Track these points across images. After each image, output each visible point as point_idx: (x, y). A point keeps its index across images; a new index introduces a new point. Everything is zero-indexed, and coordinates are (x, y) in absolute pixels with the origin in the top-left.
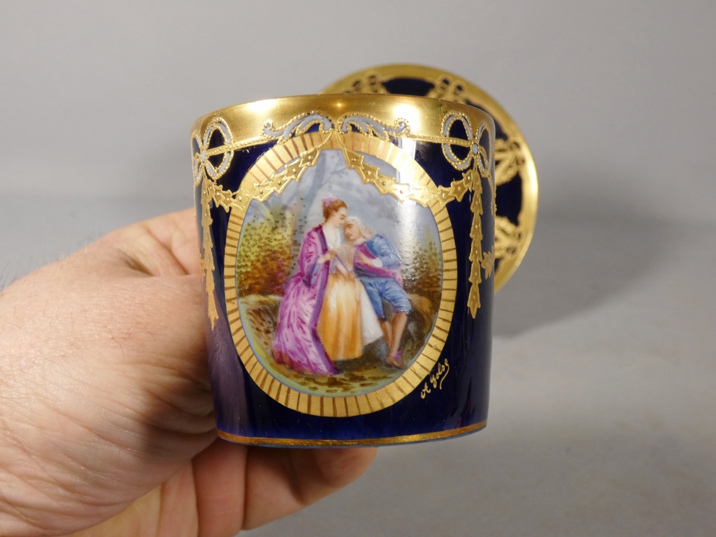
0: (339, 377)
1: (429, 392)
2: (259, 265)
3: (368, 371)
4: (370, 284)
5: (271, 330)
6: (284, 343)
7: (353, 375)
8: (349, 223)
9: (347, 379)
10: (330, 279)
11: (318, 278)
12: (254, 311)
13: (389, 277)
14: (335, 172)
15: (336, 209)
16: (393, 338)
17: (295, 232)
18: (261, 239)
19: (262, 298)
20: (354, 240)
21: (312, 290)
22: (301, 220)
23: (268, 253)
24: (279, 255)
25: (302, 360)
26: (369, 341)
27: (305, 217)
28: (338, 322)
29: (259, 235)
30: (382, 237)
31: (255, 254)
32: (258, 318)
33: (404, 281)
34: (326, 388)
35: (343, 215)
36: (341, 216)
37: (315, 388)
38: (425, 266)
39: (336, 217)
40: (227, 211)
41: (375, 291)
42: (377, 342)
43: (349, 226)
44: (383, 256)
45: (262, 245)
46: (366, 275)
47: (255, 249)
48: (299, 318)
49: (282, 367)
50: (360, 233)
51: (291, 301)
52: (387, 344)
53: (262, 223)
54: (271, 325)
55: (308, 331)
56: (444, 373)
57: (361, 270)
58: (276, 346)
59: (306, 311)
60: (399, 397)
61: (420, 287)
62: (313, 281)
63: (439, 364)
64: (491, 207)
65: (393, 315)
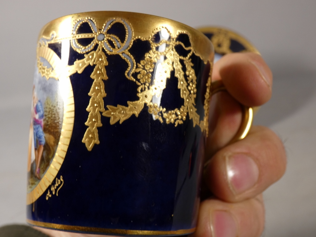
1: (50, 196)
4: (35, 129)
13: (39, 124)
16: (38, 161)
20: (34, 105)
26: (32, 161)
30: (40, 102)
41: (35, 133)
44: (39, 112)
46: (34, 124)
50: (35, 101)
52: (36, 164)
56: (59, 185)
61: (50, 129)
63: (57, 179)
64: (126, 74)
65: (39, 146)
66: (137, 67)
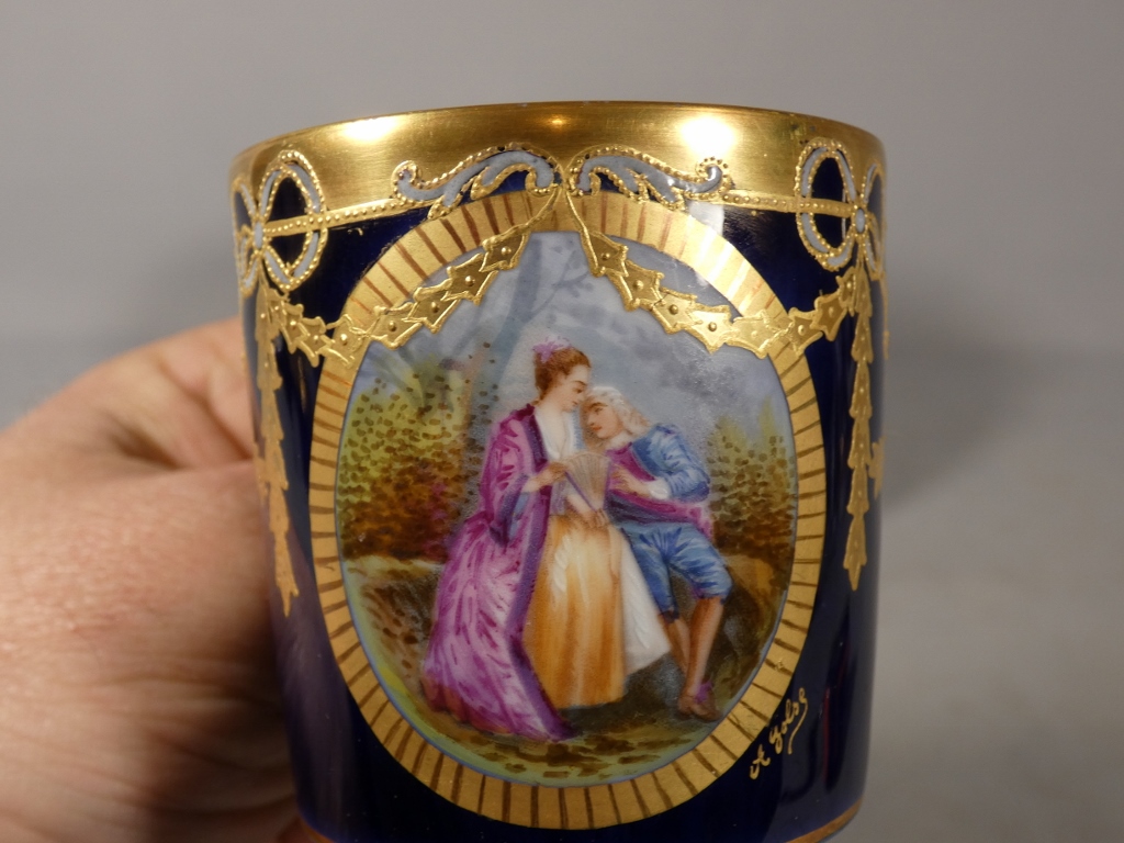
0: (572, 743)
2: (389, 490)
3: (638, 730)
4: (643, 539)
5: (419, 636)
6: (447, 666)
7: (604, 739)
8: (596, 401)
9: (591, 747)
10: (553, 527)
11: (524, 525)
12: (379, 591)
13: (684, 520)
14: (562, 285)
15: (566, 370)
16: (693, 655)
17: (470, 421)
18: (392, 432)
19: (399, 565)
20: (607, 439)
21: (510, 551)
22: (484, 394)
23: (410, 464)
24: (435, 471)
25: (491, 706)
26: (640, 664)
27: (495, 387)
28: (571, 623)
29: (389, 423)
30: (668, 432)
31: (380, 465)
32: (389, 607)
33: (717, 524)
34: (545, 767)
35: (582, 383)
36: (576, 386)
37: (519, 768)
38: (761, 490)
39: (565, 388)
40: (315, 363)
41: (652, 552)
42: (658, 664)
43: (595, 407)
44: (670, 473)
45: (396, 446)
46: (633, 518)
47: (380, 454)
48: (481, 612)
49: (443, 718)
50: (620, 423)
51: (463, 574)
52: (680, 670)
53: (396, 398)
54: (419, 626)
55: (502, 643)
56: (797, 719)
57: (621, 506)
58: (430, 672)
59: (497, 599)
60: (703, 780)
61: (752, 537)
62: (513, 530)
63: (788, 701)
65: (693, 603)
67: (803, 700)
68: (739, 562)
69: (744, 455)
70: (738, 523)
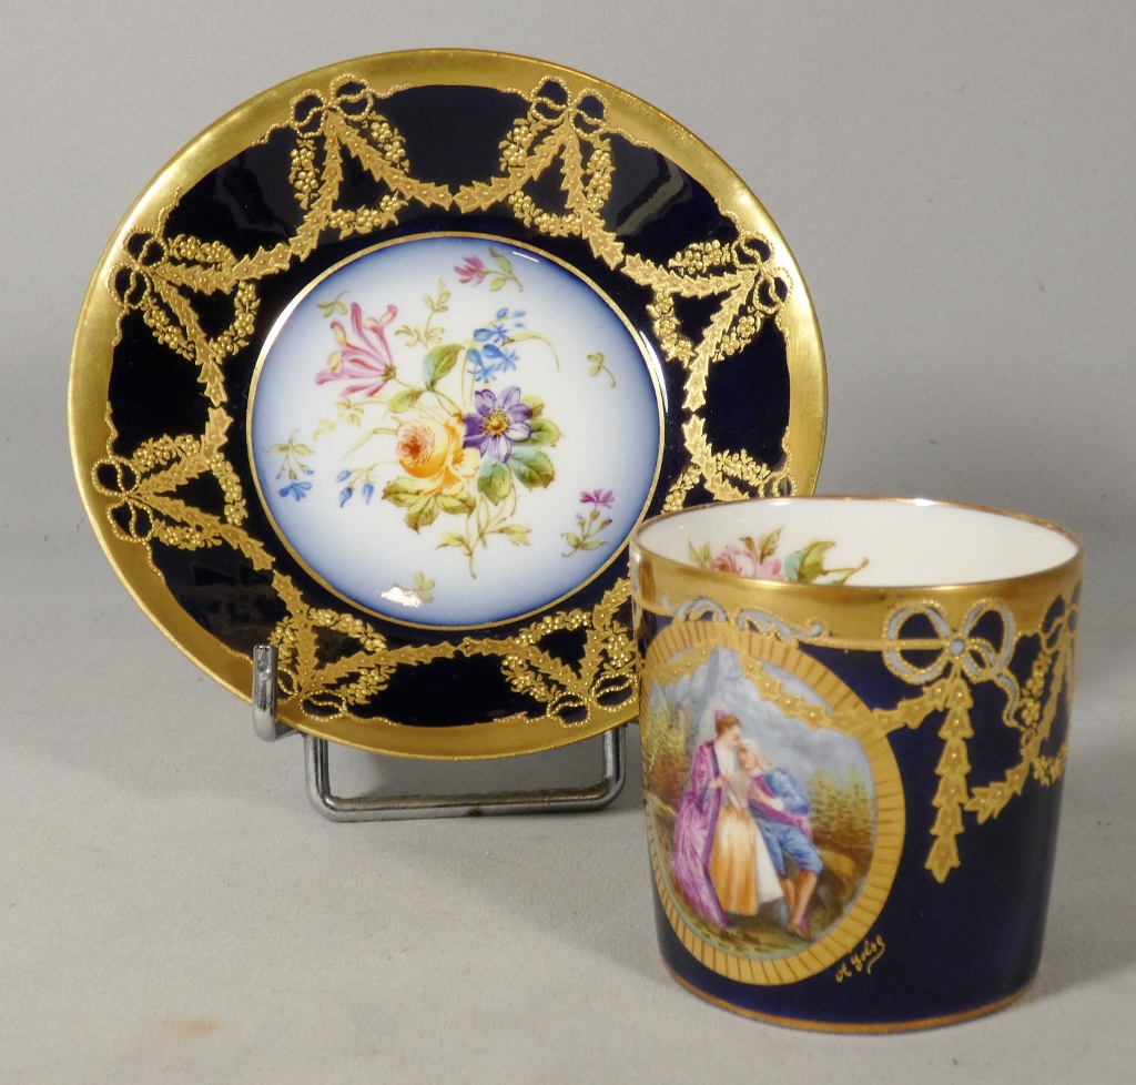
0: (732, 932)
1: (850, 974)
3: (765, 935)
4: (768, 829)
7: (746, 934)
8: (744, 747)
9: (740, 936)
10: (722, 811)
11: (709, 805)
13: (793, 824)
14: (727, 678)
15: (729, 726)
16: (797, 903)
17: (688, 740)
19: (663, 806)
20: (749, 770)
21: (703, 818)
22: (693, 728)
23: (666, 753)
24: (674, 762)
25: (695, 897)
26: (766, 899)
27: (697, 726)
28: (731, 866)
29: (659, 727)
30: (784, 772)
31: (657, 748)
32: (660, 826)
33: (814, 831)
34: (719, 940)
35: (737, 735)
36: (735, 736)
37: (708, 936)
38: (846, 815)
41: (774, 839)
43: (743, 750)
44: (785, 796)
45: (661, 740)
46: (763, 817)
48: (692, 846)
50: (757, 763)
51: (685, 821)
52: (788, 908)
53: (661, 714)
55: (700, 865)
56: (874, 954)
57: (756, 808)
59: (698, 841)
60: (803, 974)
61: (838, 842)
62: (704, 807)
63: (867, 942)
64: (1004, 718)
65: (798, 872)
66: (1022, 696)
67: (880, 943)
68: (829, 855)
69: (833, 793)
70: (828, 833)
